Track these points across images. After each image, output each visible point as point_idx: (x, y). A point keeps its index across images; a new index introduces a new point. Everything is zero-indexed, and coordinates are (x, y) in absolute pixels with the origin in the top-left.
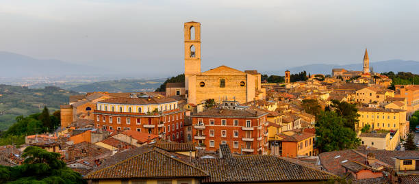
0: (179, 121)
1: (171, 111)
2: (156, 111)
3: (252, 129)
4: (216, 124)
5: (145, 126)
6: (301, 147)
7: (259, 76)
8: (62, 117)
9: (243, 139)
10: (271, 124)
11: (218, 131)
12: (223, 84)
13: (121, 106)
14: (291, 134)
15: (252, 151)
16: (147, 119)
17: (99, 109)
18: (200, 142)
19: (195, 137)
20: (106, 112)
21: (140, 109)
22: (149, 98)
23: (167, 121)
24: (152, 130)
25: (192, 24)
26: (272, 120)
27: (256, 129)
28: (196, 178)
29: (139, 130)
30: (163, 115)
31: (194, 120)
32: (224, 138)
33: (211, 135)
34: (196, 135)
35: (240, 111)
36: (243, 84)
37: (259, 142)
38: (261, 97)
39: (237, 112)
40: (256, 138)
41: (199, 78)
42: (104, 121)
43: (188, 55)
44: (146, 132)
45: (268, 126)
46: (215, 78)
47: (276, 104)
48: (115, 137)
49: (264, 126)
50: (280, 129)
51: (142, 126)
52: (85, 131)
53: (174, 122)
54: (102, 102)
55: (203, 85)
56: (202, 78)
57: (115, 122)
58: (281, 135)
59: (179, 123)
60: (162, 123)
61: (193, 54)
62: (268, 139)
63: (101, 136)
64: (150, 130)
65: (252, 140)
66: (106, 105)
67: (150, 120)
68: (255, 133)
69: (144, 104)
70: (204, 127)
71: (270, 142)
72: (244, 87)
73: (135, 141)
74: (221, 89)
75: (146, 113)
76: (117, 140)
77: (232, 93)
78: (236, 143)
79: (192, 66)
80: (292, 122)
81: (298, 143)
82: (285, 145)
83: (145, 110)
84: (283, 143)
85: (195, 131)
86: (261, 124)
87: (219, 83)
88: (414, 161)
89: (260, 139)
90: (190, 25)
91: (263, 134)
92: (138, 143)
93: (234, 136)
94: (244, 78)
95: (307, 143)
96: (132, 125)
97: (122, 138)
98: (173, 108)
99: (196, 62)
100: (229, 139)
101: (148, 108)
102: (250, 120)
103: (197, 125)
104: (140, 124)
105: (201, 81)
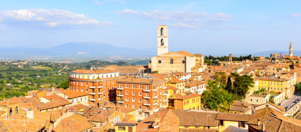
1: (111, 78)
2: (98, 78)
3: (149, 91)
4: (129, 87)
5: (90, 87)
7: (203, 58)
9: (144, 97)
11: (130, 92)
12: (172, 62)
13: (79, 75)
14: (183, 94)
18: (121, 98)
19: (118, 95)
20: (75, 79)
21: (88, 76)
22: (97, 70)
23: (106, 84)
27: (151, 91)
29: (87, 90)
31: (117, 84)
32: (134, 96)
36: (184, 62)
37: (155, 99)
40: (152, 97)
41: (158, 58)
43: (160, 45)
46: (167, 58)
48: (57, 94)
49: (161, 89)
58: (176, 96)
60: (101, 85)
64: (93, 89)
65: (150, 98)
67: (93, 83)
68: (151, 94)
69: (92, 74)
70: (123, 89)
71: (169, 99)
72: (184, 64)
73: (67, 97)
74: (171, 65)
75: (91, 79)
76: (58, 96)
77: (178, 67)
78: (140, 100)
79: (162, 51)
80: (196, 87)
81: (184, 101)
82: (176, 102)
83: (91, 77)
84: (175, 101)
85: (117, 92)
86: (158, 88)
87: (169, 61)
88: (127, 128)
89: (157, 97)
90: (161, 27)
91: (161, 94)
92: (68, 98)
93: (139, 95)
94: (184, 58)
95: (194, 101)
96: (84, 86)
97: (61, 95)
98: (114, 76)
99: (164, 49)
100: (136, 97)
101: (94, 77)
102: (148, 86)
103: (119, 88)
104: (87, 86)
105: (159, 60)
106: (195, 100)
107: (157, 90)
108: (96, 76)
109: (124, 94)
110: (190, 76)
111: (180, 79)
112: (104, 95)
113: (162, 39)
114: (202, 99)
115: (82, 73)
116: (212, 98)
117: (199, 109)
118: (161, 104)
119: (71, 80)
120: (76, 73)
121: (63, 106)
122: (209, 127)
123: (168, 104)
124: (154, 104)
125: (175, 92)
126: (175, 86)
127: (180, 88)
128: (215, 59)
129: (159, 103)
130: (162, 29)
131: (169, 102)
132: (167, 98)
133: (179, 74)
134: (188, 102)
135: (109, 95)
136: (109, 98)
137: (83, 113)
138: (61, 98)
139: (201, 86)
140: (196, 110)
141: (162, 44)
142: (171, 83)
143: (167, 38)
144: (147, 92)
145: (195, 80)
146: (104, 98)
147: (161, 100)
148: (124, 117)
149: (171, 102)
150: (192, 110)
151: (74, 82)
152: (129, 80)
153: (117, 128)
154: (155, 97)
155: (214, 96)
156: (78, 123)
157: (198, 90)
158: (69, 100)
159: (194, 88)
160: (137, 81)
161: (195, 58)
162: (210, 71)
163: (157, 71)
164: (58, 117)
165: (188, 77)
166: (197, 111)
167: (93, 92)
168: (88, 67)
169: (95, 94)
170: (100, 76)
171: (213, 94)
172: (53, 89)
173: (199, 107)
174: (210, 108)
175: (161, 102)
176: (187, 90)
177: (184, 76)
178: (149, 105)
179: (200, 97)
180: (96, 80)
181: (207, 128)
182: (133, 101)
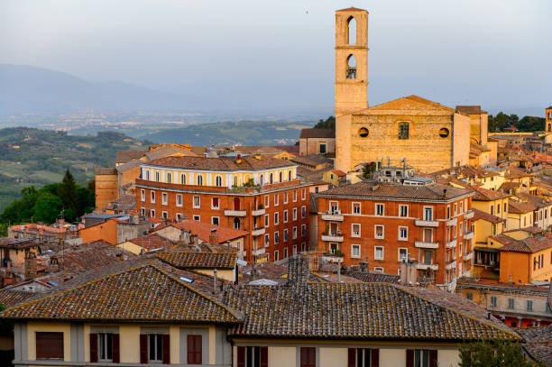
0: (298, 205)
1: (281, 184)
2: (249, 184)
3: (436, 224)
4: (363, 213)
5: (227, 213)
6: (540, 263)
7: (485, 118)
8: (97, 191)
9: (417, 245)
10: (480, 215)
11: (367, 226)
12: (404, 132)
13: (184, 172)
14: (522, 236)
15: (435, 268)
16: (232, 200)
17: (144, 178)
18: (334, 246)
19: (324, 238)
20: (158, 184)
21: (219, 180)
22: (239, 157)
23: (272, 203)
24: (241, 221)
25: (351, 13)
26: (485, 208)
27: (443, 225)
28: (218, 325)
29: (216, 221)
30: (263, 192)
31: (322, 202)
32: (380, 240)
34: (326, 234)
35: (414, 188)
36: (445, 133)
37: (450, 250)
38: (484, 159)
39: (406, 190)
40: (442, 243)
41: (357, 120)
42: (153, 202)
43: (343, 74)
44: (229, 226)
45: (472, 220)
46: (389, 121)
47: (503, 174)
49: (462, 219)
50: (499, 227)
51: (221, 212)
52: (106, 220)
53: (289, 207)
54: (150, 164)
55: (364, 134)
56: (362, 120)
57: (172, 203)
58: (499, 239)
59: (299, 208)
60: (261, 207)
61: (351, 72)
62: (473, 245)
63: (136, 230)
64: (237, 220)
65: (436, 246)
66: (158, 169)
67: (237, 200)
68: (440, 233)
69: (227, 169)
70: (341, 219)
71: (477, 252)
72: (446, 140)
74: (401, 142)
75: (229, 187)
77: (425, 150)
78: (403, 251)
79: (349, 95)
80: (532, 213)
81: (533, 256)
83: (227, 181)
85: (323, 226)
86: (455, 215)
87: (396, 131)
89: (453, 244)
90: (346, 15)
91: (461, 235)
93: (400, 238)
94: (446, 121)
96: (203, 210)
98: (287, 179)
100: (389, 243)
101: (235, 178)
102: (432, 207)
103: (327, 214)
104: (218, 208)
105: (361, 126)
109: (346, 234)
112: (267, 240)
115: (194, 168)
118: (461, 266)
123: (473, 267)
124: (448, 267)
125: (495, 229)
126: (486, 210)
129: (457, 262)
131: (475, 262)
132: (472, 248)
134: (541, 259)
139: (543, 211)
144: (427, 228)
145: (521, 191)
146: (267, 248)
147: (460, 255)
154: (449, 245)
159: (528, 216)
175: (461, 259)
180: (243, 189)
182: (379, 255)
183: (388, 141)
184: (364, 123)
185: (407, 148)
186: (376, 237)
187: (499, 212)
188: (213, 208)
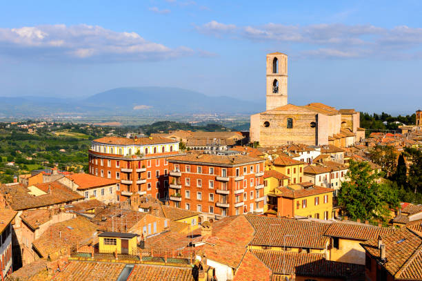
2: (138, 153)
5: (123, 170)
6: (304, 205)
9: (218, 191)
11: (193, 179)
12: (290, 124)
13: (106, 147)
14: (297, 188)
16: (126, 162)
18: (177, 191)
19: (171, 186)
21: (120, 150)
22: (136, 138)
23: (154, 165)
24: (130, 175)
25: (275, 56)
27: (231, 179)
29: (118, 174)
31: (171, 165)
32: (199, 188)
33: (187, 184)
34: (173, 184)
36: (314, 125)
41: (263, 117)
43: (271, 91)
45: (264, 177)
46: (281, 117)
48: (60, 181)
49: (253, 176)
51: (120, 170)
52: (39, 173)
55: (267, 125)
56: (266, 117)
60: (143, 167)
62: (267, 193)
64: (128, 173)
65: (228, 192)
68: (230, 185)
70: (180, 175)
71: (269, 197)
72: (314, 129)
73: (76, 186)
74: (289, 130)
75: (125, 155)
76: (61, 184)
77: (302, 135)
78: (211, 195)
79: (275, 103)
80: (329, 174)
81: (296, 200)
82: (281, 202)
83: (125, 151)
84: (278, 199)
85: (171, 179)
86: (245, 174)
87: (285, 123)
88: (119, 241)
89: (242, 191)
90: (272, 57)
91: (251, 186)
92: (78, 189)
93: (210, 187)
94: (314, 118)
95: (317, 200)
96: (112, 168)
97: (66, 182)
98: (169, 151)
99: (279, 99)
100: (204, 190)
101: (130, 150)
102: (226, 169)
103: (173, 172)
104: (118, 167)
105: (265, 121)
106: (321, 200)
107: (242, 178)
108: (134, 150)
109: (183, 184)
110: (319, 153)
111: (298, 159)
112: (149, 186)
113: (275, 81)
114: (335, 199)
115: (110, 144)
116: (355, 196)
117: (330, 218)
118: (252, 205)
119: (93, 156)
120: (100, 144)
121: (68, 203)
122: (308, 250)
123: (266, 206)
124: (237, 205)
125: (281, 183)
126: (284, 171)
127: (292, 176)
128: (394, 120)
129: (248, 203)
130: (275, 59)
131: (269, 203)
132: (265, 194)
133: (297, 149)
134: (305, 202)
135: (158, 186)
136: (159, 191)
137: (92, 216)
138: (66, 188)
139: (340, 172)
140: (322, 220)
141: (276, 91)
142: (276, 165)
143: (286, 78)
144: (224, 182)
145: (327, 160)
146: (149, 191)
147: (252, 198)
148: (166, 226)
149: (273, 201)
150: (313, 219)
151: (97, 161)
152: (192, 157)
153: (101, 240)
154: (238, 192)
155: (358, 193)
156: (78, 233)
157: (334, 181)
158: (79, 192)
159: (323, 175)
160: (206, 159)
161: (339, 117)
162: (367, 144)
163: (258, 143)
164: (44, 222)
165: (315, 154)
166: (325, 221)
167: (129, 179)
168: (121, 132)
169: (131, 182)
170: (142, 149)
171: (358, 189)
172: (55, 172)
173: (330, 214)
174: (350, 216)
175: (253, 201)
176: (307, 179)
177: (305, 153)
178: (228, 206)
179: (331, 195)
180: (133, 156)
181: (304, 251)
182: (199, 197)
183: (281, 129)
184: (267, 119)
185: (292, 134)
186: (198, 186)
187: (295, 172)
188: (117, 167)
